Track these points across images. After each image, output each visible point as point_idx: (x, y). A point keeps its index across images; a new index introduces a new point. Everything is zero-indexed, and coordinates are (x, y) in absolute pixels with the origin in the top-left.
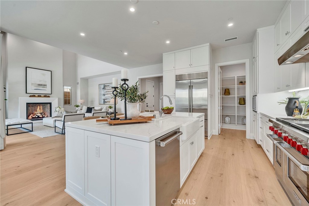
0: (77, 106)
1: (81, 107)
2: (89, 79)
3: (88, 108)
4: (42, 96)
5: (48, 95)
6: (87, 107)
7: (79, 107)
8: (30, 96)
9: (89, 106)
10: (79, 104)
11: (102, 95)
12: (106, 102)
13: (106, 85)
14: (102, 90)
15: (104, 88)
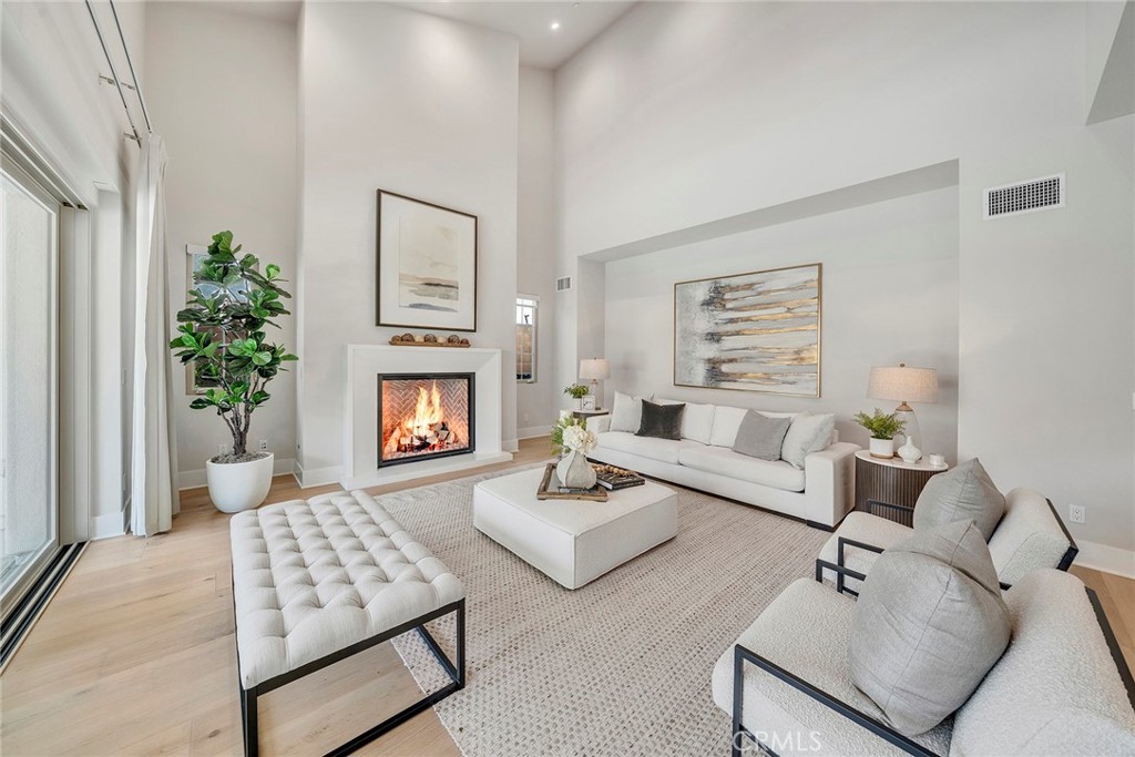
1: (596, 399)
2: (607, 264)
3: (646, 405)
4: (440, 340)
5: (462, 336)
6: (639, 400)
7: (586, 398)
8: (395, 341)
11: (696, 338)
12: (730, 378)
13: (734, 282)
14: (703, 311)
15: (716, 299)
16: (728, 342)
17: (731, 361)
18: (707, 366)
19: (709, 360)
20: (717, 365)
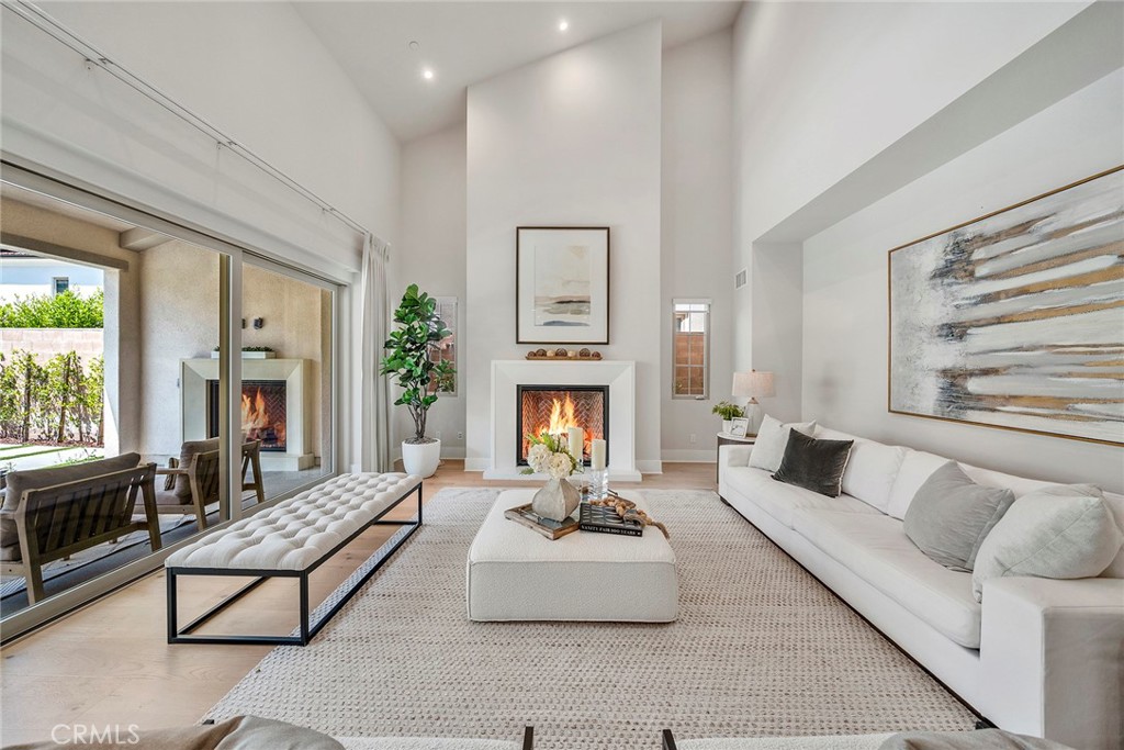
0: (731, 413)
1: (752, 420)
3: (796, 439)
4: (571, 354)
5: (593, 350)
6: (788, 427)
7: (736, 422)
8: (532, 356)
9: (801, 428)
10: (743, 402)
11: (923, 335)
12: (983, 404)
13: (989, 227)
14: (934, 287)
15: (958, 264)
16: (980, 339)
17: (986, 372)
18: (942, 382)
19: (945, 372)
20: (959, 381)
